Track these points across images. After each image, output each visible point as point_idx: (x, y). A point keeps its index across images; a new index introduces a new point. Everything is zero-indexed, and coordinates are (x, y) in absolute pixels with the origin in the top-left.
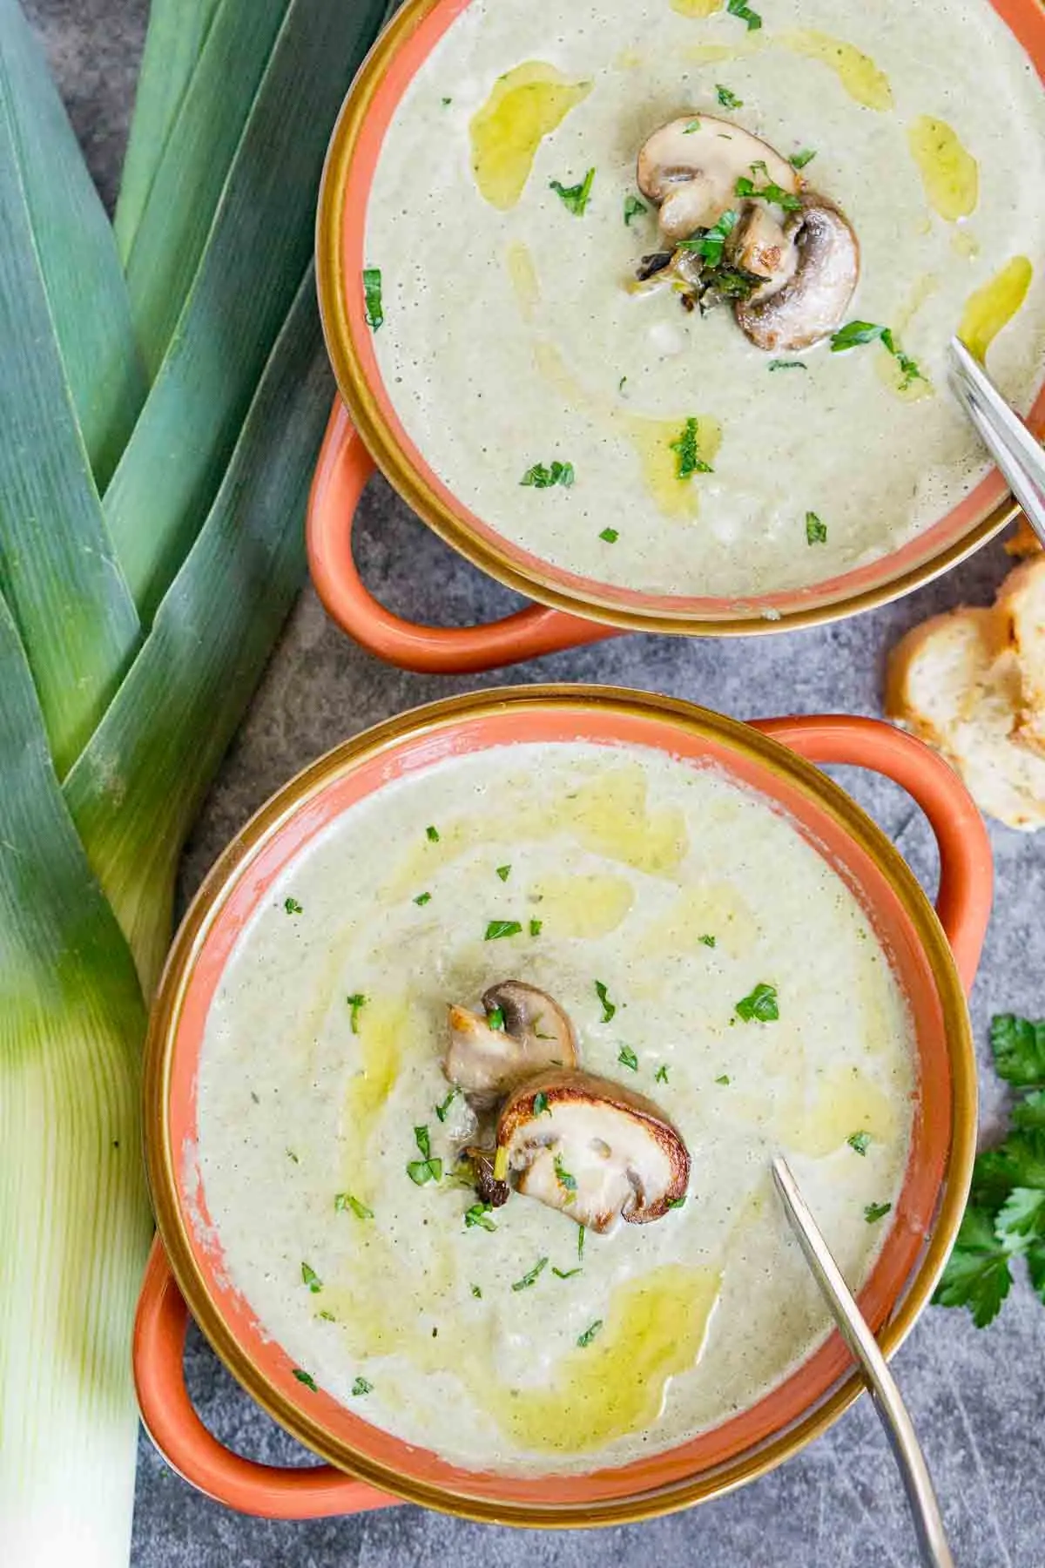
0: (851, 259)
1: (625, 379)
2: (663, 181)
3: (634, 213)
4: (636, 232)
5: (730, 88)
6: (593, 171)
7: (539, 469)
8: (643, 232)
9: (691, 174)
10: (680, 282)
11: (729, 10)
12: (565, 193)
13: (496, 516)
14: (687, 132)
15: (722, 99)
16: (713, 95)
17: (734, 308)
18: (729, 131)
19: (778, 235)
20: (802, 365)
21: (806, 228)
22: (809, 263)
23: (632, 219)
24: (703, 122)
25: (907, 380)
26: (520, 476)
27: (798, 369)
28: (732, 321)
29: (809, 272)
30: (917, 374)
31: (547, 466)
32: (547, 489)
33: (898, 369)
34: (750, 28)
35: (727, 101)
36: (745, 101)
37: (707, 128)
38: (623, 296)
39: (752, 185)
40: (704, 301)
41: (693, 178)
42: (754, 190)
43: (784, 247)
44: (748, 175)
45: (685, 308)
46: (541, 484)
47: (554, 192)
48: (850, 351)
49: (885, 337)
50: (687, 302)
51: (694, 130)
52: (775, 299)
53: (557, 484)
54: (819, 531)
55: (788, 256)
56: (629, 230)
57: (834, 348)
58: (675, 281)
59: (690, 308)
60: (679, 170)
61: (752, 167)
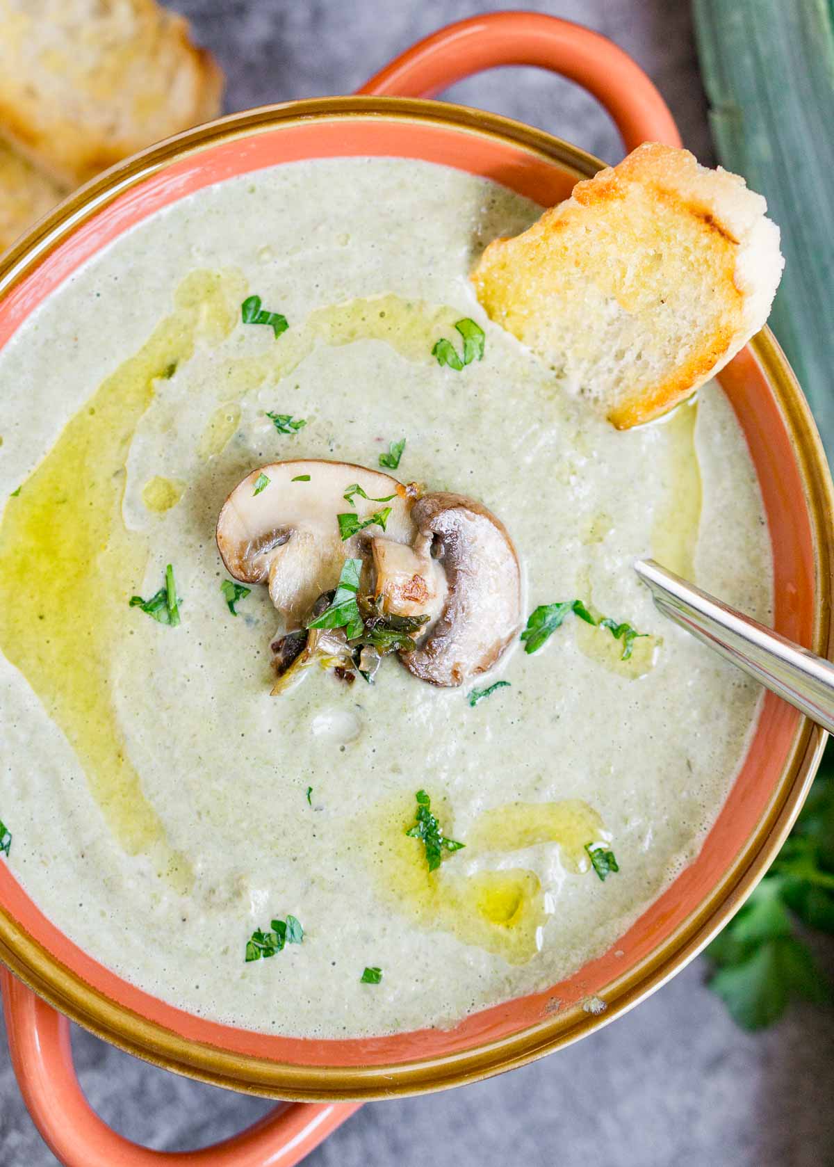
0: (503, 545)
1: (311, 790)
2: (257, 558)
3: (237, 598)
4: (248, 620)
5: (283, 410)
6: (170, 567)
7: (258, 936)
8: (257, 615)
9: (283, 535)
10: (325, 657)
11: (244, 322)
12: (148, 607)
13: (233, 1009)
14: (257, 491)
15: (281, 429)
16: (268, 427)
17: (401, 661)
18: (302, 469)
19: (412, 559)
20: (504, 683)
21: (437, 538)
22: (460, 574)
23: (237, 606)
24: (269, 472)
25: (626, 645)
26: (241, 954)
27: (500, 689)
28: (404, 672)
29: (463, 582)
30: (635, 635)
31: (267, 929)
32: (279, 955)
33: (610, 638)
34: (277, 333)
35: (287, 427)
36: (305, 419)
37: (277, 477)
38: (265, 696)
39: (354, 516)
40: (363, 666)
41: (288, 539)
42: (362, 521)
43: (423, 569)
44: (347, 508)
45: (344, 681)
46: (269, 952)
47: (137, 609)
48: (549, 642)
49: (578, 610)
50: (344, 675)
51: (265, 485)
52: (441, 626)
53: (287, 944)
54: (608, 861)
55: (434, 578)
56: (240, 619)
57: (528, 649)
58: (319, 659)
59: (351, 678)
60: (268, 537)
61: (346, 497)
